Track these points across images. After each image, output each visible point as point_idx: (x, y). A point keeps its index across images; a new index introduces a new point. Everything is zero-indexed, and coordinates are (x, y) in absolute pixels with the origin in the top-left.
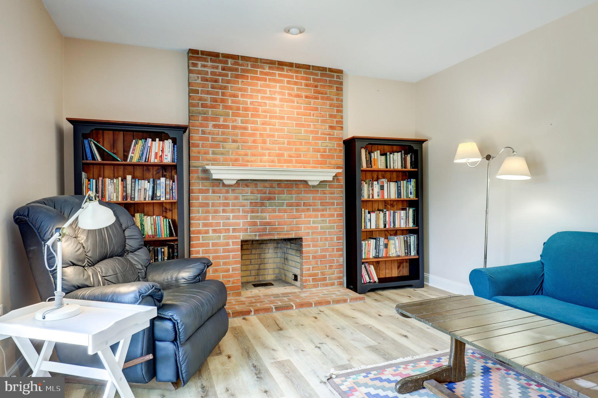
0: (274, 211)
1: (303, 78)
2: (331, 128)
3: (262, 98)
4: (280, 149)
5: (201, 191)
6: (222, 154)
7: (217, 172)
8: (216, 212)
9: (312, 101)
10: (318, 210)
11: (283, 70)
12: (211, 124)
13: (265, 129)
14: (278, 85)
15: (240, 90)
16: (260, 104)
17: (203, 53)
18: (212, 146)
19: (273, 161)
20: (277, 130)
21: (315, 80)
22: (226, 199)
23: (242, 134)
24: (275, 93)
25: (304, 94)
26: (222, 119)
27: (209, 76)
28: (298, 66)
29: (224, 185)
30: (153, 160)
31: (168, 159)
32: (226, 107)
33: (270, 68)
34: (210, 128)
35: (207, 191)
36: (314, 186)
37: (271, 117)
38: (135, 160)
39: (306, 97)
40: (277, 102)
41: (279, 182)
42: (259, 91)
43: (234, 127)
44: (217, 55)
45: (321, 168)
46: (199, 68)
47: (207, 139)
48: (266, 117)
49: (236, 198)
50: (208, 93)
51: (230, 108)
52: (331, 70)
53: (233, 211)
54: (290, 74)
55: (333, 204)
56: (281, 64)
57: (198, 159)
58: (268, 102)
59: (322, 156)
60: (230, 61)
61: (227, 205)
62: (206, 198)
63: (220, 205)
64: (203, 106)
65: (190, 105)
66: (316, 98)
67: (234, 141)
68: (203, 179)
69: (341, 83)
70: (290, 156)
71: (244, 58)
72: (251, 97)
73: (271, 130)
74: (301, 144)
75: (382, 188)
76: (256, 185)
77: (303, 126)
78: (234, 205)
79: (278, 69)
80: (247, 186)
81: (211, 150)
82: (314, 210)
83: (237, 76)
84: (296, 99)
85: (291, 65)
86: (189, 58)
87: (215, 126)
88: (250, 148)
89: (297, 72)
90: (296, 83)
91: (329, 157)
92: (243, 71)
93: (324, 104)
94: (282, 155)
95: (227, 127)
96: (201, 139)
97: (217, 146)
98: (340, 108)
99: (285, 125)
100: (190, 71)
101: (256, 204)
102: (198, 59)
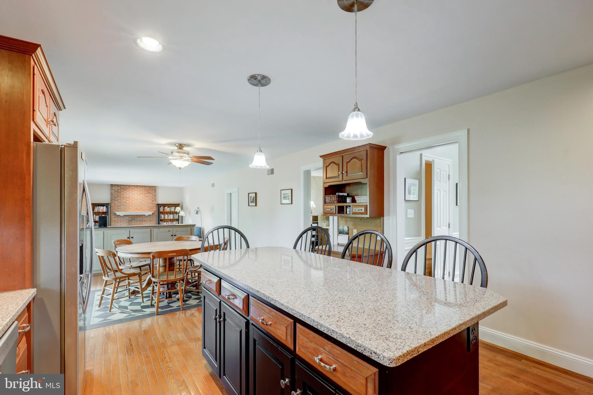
0: (135, 222)
1: (144, 189)
2: (152, 201)
3: (131, 195)
4: (137, 207)
5: (114, 218)
6: (120, 209)
7: (118, 213)
8: (118, 223)
9: (147, 194)
10: (148, 222)
11: (137, 187)
12: (117, 202)
13: (132, 202)
14: (136, 191)
15: (125, 193)
16: (131, 196)
17: (114, 185)
18: (117, 207)
19: (134, 210)
20: (136, 202)
21: (147, 189)
22: (121, 219)
23: (126, 204)
24: (135, 193)
25: (144, 193)
26: (120, 200)
27: (116, 190)
28: (142, 186)
29: (120, 216)
30: (101, 211)
31: (105, 211)
32: (120, 197)
33: (134, 187)
34: (116, 203)
35: (115, 218)
36: (147, 216)
37: (134, 199)
38: (96, 211)
39: (145, 194)
40: (136, 195)
41: (136, 215)
42: (131, 193)
43: (123, 202)
44: (118, 185)
45: (150, 211)
46: (113, 189)
47: (116, 205)
48: (132, 199)
49: (124, 219)
50: (116, 194)
51: (122, 197)
52: (152, 186)
53: (123, 222)
54: (140, 188)
55: (153, 220)
56: (137, 186)
57: (113, 210)
58: (133, 195)
59: (150, 208)
60: (122, 186)
61: (121, 221)
62: (115, 219)
63: (119, 221)
64: (114, 197)
65: (111, 197)
66: (148, 194)
67: (123, 205)
68: (114, 215)
69: (156, 190)
70: (140, 208)
71: (126, 185)
72: (128, 195)
73: (134, 202)
74: (143, 205)
75: (168, 216)
76: (130, 216)
77: (144, 201)
78: (123, 221)
79: (136, 187)
80: (127, 216)
81: (116, 208)
82: (147, 222)
83: (124, 190)
84: (141, 194)
85: (140, 186)
86: (111, 186)
87: (118, 202)
88: (128, 207)
89: (142, 188)
90: (141, 190)
91: (152, 208)
92: (126, 188)
93: (150, 195)
94: (138, 208)
95: (121, 202)
96: (114, 205)
97: (118, 207)
98: (155, 196)
99: (138, 201)
100: (111, 189)
101: (129, 221)
102: (113, 186)
